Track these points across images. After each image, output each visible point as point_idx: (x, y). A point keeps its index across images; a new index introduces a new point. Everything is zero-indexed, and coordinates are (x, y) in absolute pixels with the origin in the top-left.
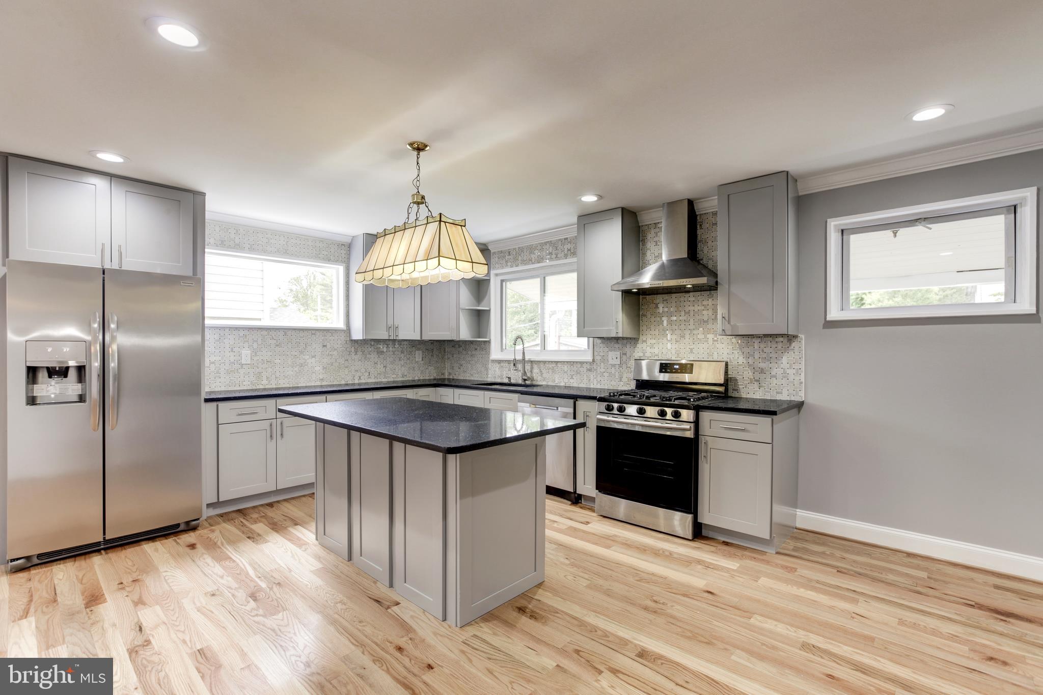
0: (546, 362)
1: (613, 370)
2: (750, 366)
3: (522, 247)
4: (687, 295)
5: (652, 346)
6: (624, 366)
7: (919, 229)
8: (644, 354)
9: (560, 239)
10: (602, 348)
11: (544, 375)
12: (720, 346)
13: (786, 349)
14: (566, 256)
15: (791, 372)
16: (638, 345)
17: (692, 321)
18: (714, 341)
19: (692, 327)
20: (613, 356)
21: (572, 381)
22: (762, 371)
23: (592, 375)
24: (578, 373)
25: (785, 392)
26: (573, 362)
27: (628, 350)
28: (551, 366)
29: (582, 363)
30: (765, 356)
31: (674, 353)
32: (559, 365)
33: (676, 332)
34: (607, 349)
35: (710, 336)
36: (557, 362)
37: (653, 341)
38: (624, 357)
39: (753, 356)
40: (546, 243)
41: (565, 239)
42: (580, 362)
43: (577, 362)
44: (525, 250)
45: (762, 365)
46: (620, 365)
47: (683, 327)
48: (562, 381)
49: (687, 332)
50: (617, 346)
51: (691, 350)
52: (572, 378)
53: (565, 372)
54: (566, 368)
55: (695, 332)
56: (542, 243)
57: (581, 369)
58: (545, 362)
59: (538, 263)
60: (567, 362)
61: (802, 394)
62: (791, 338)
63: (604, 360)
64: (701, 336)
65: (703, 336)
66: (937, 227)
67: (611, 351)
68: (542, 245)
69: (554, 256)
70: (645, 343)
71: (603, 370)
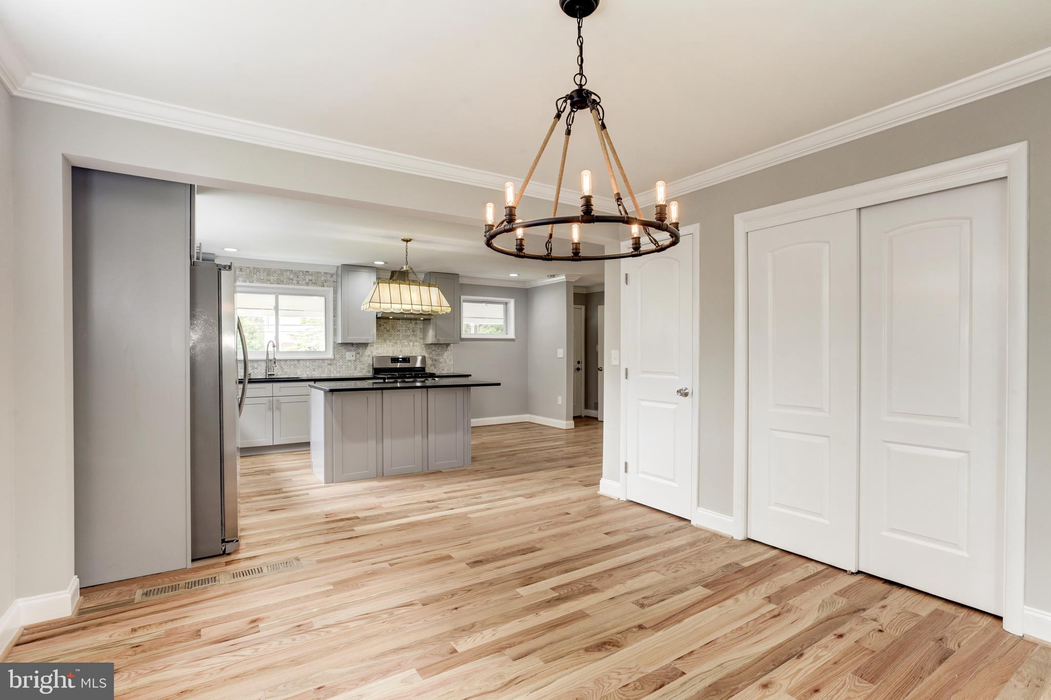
0: (287, 360)
1: (350, 363)
2: (430, 358)
3: (258, 268)
4: (398, 321)
5: (377, 348)
6: (358, 361)
7: (484, 304)
8: (372, 353)
9: (301, 271)
10: (342, 349)
11: (285, 370)
12: (415, 348)
13: (446, 350)
14: (307, 284)
15: (448, 360)
16: (367, 348)
17: (401, 336)
18: (413, 346)
19: (401, 338)
20: (350, 355)
21: (313, 373)
22: (436, 360)
23: (332, 368)
24: (319, 367)
25: (445, 369)
26: (316, 360)
27: (360, 351)
28: (292, 363)
29: (323, 360)
30: (437, 353)
31: (391, 352)
32: (301, 362)
33: (392, 341)
34: (345, 351)
35: (411, 344)
36: (299, 360)
37: (378, 346)
38: (358, 356)
39: (432, 353)
40: (287, 271)
41: (306, 272)
42: (322, 360)
43: (319, 360)
44: (261, 272)
45: (436, 358)
46: (355, 361)
47: (396, 338)
48: (304, 372)
49: (399, 341)
50: (352, 348)
51: (401, 350)
52: (314, 370)
53: (308, 367)
54: (308, 364)
55: (402, 341)
56: (283, 270)
57: (322, 364)
58: (285, 361)
59: (278, 284)
60: (310, 360)
61: (452, 370)
62: (448, 345)
63: (343, 357)
64: (406, 343)
65: (407, 343)
66: (490, 305)
67: (348, 351)
68: (282, 271)
69: (295, 282)
70: (372, 347)
71: (342, 364)
